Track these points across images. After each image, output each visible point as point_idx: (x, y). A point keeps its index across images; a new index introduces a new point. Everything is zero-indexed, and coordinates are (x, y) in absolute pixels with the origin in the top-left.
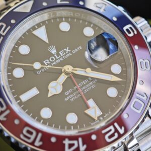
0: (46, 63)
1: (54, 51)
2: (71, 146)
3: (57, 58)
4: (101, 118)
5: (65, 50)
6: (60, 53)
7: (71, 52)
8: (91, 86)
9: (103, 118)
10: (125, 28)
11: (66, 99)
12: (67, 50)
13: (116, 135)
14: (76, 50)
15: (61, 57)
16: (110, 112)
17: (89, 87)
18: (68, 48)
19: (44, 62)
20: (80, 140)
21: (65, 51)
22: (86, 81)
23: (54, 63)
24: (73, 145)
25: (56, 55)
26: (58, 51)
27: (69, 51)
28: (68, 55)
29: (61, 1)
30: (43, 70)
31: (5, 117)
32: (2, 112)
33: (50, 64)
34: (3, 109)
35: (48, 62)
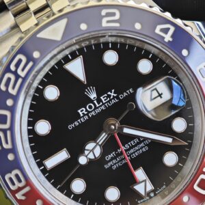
0: (81, 113)
1: (93, 96)
3: (98, 105)
5: (109, 93)
7: (117, 97)
8: (142, 148)
9: (155, 195)
11: (106, 167)
12: (112, 94)
14: (125, 94)
15: (103, 104)
16: (164, 187)
17: (139, 150)
21: (109, 96)
22: (136, 141)
23: (93, 113)
25: (95, 102)
26: (99, 95)
27: (115, 95)
28: (113, 101)
29: (108, 22)
30: (77, 123)
31: (24, 195)
32: (20, 189)
33: (87, 115)
34: (21, 185)
35: (84, 112)
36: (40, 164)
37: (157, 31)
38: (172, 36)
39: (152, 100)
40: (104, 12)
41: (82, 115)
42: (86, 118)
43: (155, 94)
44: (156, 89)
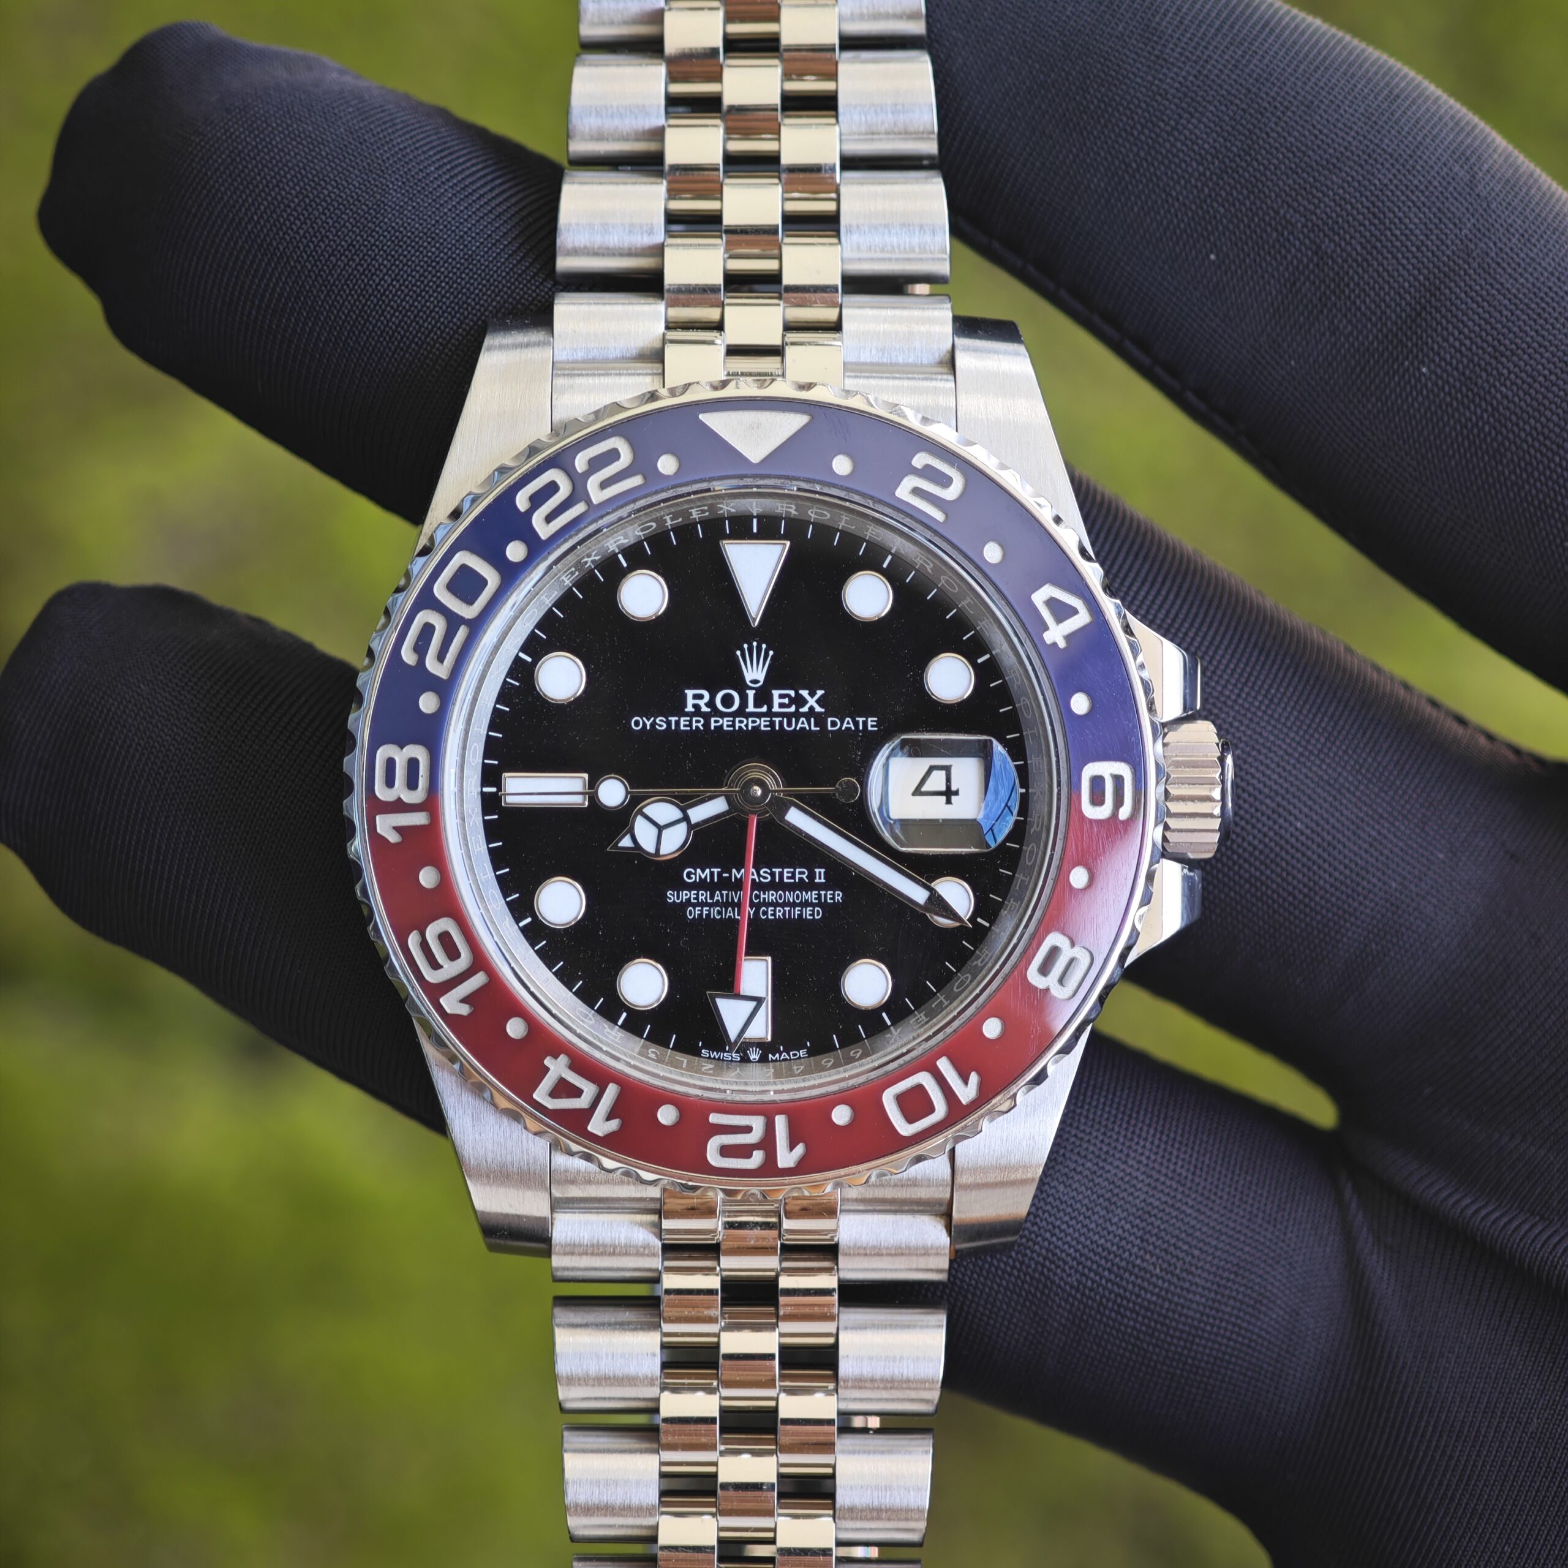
0: (690, 702)
1: (755, 672)
2: (563, 1089)
3: (751, 708)
4: (754, 1055)
5: (805, 693)
6: (776, 693)
7: (820, 720)
8: (806, 904)
9: (763, 1059)
10: (1091, 770)
11: (672, 897)
12: (812, 701)
13: (757, 1159)
14: (848, 723)
15: (770, 714)
16: (802, 1053)
17: (794, 905)
18: (820, 693)
19: (690, 693)
20: (612, 1091)
21: (800, 701)
22: (801, 874)
23: (726, 722)
24: (577, 1093)
25: (751, 694)
26: (774, 679)
27: (818, 709)
28: (802, 724)
29: (917, 491)
30: (661, 724)
31: (398, 829)
32: (399, 806)
33: (707, 717)
34: (410, 797)
35: (702, 703)
36: (491, 776)
37: (1039, 597)
38: (1068, 638)
39: (918, 792)
40: (920, 460)
41: (690, 708)
42: (698, 723)
43: (937, 781)
44: (947, 769)
